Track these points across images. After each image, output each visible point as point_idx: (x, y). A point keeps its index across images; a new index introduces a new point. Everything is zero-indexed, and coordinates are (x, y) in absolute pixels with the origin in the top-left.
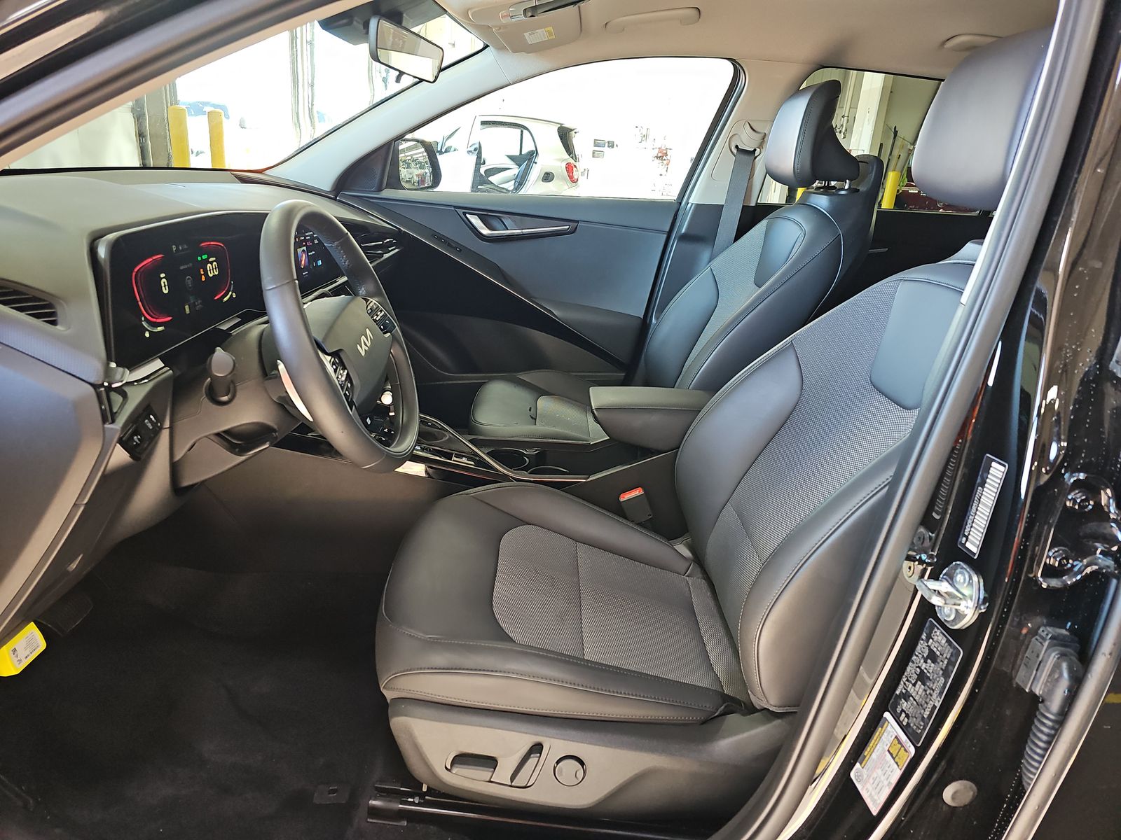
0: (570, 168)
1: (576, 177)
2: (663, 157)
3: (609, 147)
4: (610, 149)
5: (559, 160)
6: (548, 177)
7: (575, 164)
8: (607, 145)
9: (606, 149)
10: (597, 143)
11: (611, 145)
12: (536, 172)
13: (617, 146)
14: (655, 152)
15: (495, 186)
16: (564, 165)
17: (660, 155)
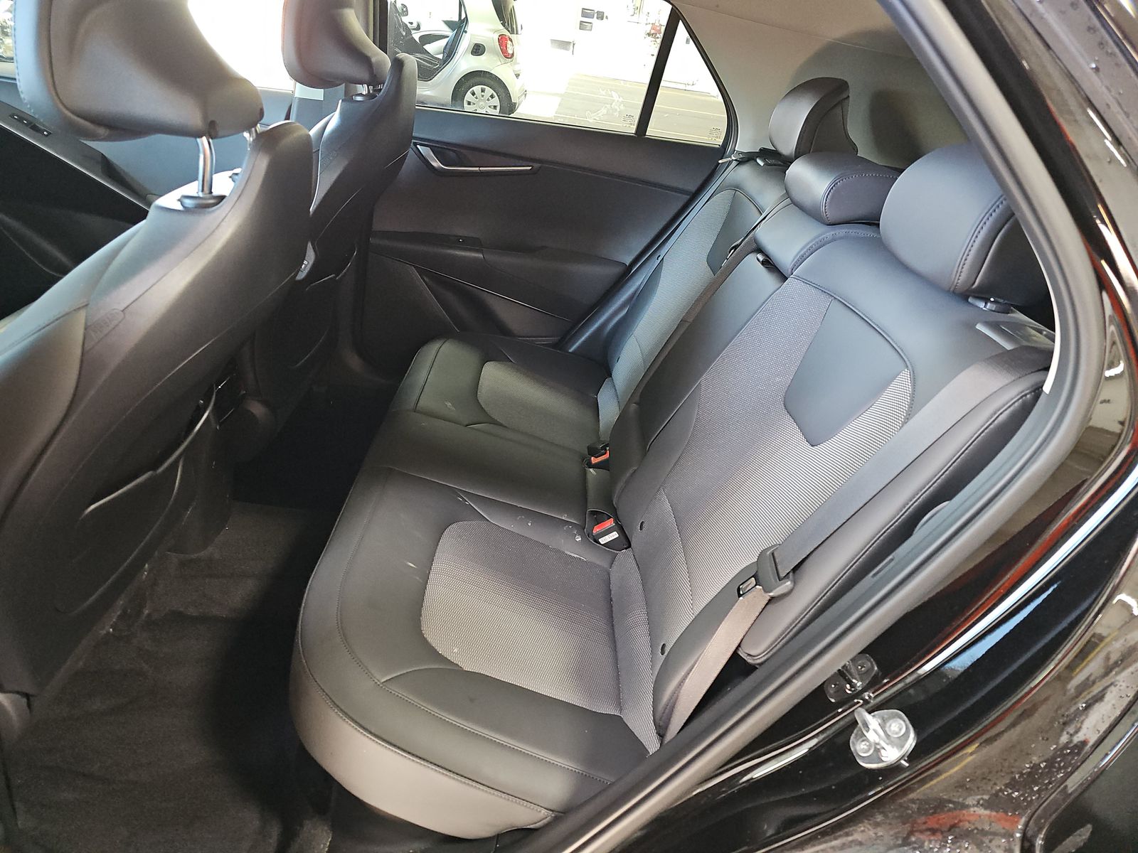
0: (502, 40)
1: (510, 52)
2: (656, 34)
3: (597, 18)
4: (599, 21)
5: (491, 30)
6: (478, 50)
7: (511, 36)
8: (596, 15)
9: (594, 21)
10: (586, 13)
11: (601, 16)
12: (465, 43)
13: (607, 18)
14: (648, 29)
15: (432, 56)
16: (496, 37)
17: (653, 32)
